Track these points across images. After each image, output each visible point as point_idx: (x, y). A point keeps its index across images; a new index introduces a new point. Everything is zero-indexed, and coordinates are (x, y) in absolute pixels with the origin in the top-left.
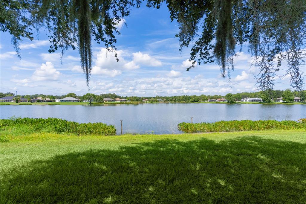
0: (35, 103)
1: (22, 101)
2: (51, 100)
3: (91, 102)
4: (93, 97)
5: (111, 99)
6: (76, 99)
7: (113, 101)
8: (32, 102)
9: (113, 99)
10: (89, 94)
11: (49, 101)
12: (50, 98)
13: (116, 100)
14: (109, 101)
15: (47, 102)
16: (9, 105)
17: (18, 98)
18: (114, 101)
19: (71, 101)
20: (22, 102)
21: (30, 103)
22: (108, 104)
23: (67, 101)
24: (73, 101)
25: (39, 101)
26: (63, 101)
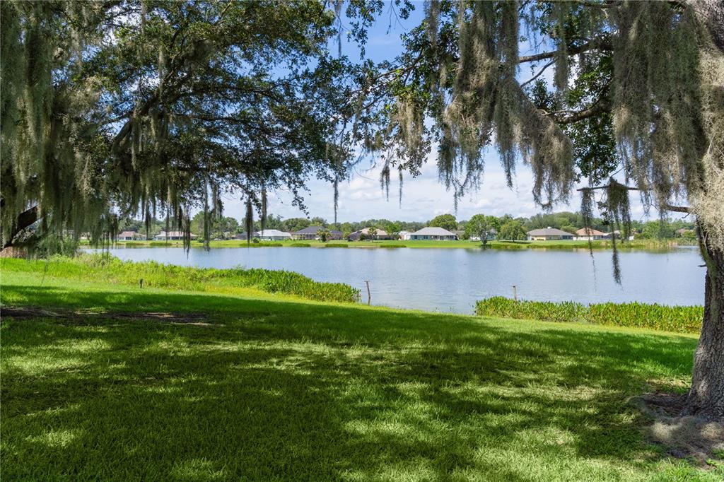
0: (357, 242)
1: (334, 237)
2: (390, 234)
3: (485, 242)
4: (493, 226)
5: (561, 233)
6: (450, 233)
7: (565, 237)
8: (350, 241)
9: (566, 230)
10: (479, 218)
11: (386, 239)
12: (387, 230)
13: (577, 236)
14: (549, 238)
15: (382, 239)
16: (308, 246)
17: (326, 231)
18: (570, 237)
19: (436, 237)
20: (333, 239)
21: (346, 242)
22: (546, 247)
23: (426, 237)
24: (442, 237)
25: (363, 238)
26: (416, 237)
